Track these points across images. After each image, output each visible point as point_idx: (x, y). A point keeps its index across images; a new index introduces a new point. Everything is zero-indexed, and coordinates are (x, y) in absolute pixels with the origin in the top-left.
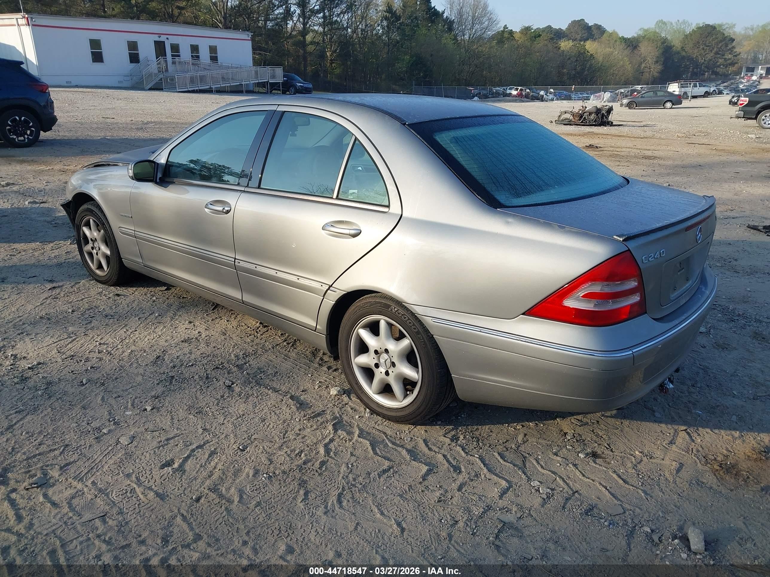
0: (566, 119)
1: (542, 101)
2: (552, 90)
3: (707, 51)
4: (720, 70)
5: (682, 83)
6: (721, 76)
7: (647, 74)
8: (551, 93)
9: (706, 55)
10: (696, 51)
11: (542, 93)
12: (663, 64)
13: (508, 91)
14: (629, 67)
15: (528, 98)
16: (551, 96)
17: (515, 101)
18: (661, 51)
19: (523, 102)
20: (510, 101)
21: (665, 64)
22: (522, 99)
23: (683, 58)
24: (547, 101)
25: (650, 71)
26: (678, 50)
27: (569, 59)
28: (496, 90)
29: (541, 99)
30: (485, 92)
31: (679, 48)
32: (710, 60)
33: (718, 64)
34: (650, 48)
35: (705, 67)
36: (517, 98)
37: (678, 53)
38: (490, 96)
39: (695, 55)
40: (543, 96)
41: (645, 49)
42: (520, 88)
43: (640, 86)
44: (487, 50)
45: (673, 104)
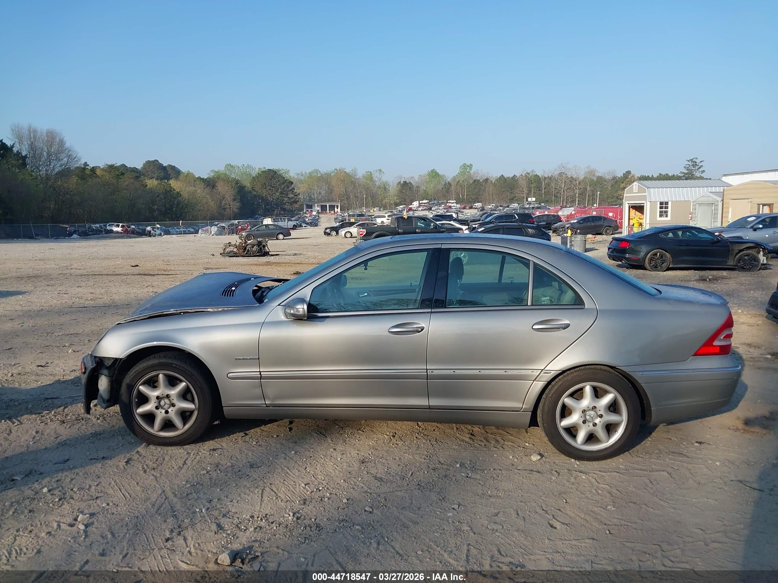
0: (231, 252)
1: (150, 236)
2: (158, 226)
3: (274, 191)
4: (287, 207)
5: (274, 218)
6: (288, 211)
7: (228, 210)
8: (158, 228)
9: (273, 194)
10: (264, 191)
11: (149, 228)
12: (240, 200)
13: (108, 228)
14: (212, 204)
15: (134, 234)
16: (158, 232)
17: (122, 237)
18: (236, 190)
19: (131, 238)
20: (115, 238)
21: (241, 201)
22: (129, 235)
23: (255, 196)
24: (154, 236)
25: (230, 208)
26: (249, 190)
27: (158, 196)
28: (96, 227)
29: (149, 234)
30: (83, 229)
31: (250, 189)
32: (278, 198)
33: (285, 202)
34: (227, 188)
35: (274, 204)
36: (123, 235)
37: (250, 192)
38: (90, 233)
39: (265, 194)
40: (150, 232)
41: (221, 188)
42: (121, 224)
43: (237, 221)
44: (74, 186)
45: (284, 236)
